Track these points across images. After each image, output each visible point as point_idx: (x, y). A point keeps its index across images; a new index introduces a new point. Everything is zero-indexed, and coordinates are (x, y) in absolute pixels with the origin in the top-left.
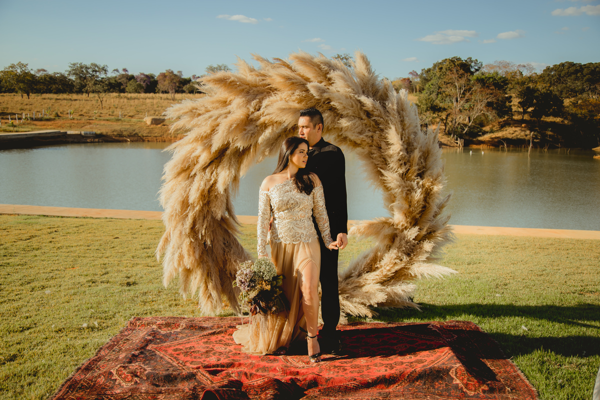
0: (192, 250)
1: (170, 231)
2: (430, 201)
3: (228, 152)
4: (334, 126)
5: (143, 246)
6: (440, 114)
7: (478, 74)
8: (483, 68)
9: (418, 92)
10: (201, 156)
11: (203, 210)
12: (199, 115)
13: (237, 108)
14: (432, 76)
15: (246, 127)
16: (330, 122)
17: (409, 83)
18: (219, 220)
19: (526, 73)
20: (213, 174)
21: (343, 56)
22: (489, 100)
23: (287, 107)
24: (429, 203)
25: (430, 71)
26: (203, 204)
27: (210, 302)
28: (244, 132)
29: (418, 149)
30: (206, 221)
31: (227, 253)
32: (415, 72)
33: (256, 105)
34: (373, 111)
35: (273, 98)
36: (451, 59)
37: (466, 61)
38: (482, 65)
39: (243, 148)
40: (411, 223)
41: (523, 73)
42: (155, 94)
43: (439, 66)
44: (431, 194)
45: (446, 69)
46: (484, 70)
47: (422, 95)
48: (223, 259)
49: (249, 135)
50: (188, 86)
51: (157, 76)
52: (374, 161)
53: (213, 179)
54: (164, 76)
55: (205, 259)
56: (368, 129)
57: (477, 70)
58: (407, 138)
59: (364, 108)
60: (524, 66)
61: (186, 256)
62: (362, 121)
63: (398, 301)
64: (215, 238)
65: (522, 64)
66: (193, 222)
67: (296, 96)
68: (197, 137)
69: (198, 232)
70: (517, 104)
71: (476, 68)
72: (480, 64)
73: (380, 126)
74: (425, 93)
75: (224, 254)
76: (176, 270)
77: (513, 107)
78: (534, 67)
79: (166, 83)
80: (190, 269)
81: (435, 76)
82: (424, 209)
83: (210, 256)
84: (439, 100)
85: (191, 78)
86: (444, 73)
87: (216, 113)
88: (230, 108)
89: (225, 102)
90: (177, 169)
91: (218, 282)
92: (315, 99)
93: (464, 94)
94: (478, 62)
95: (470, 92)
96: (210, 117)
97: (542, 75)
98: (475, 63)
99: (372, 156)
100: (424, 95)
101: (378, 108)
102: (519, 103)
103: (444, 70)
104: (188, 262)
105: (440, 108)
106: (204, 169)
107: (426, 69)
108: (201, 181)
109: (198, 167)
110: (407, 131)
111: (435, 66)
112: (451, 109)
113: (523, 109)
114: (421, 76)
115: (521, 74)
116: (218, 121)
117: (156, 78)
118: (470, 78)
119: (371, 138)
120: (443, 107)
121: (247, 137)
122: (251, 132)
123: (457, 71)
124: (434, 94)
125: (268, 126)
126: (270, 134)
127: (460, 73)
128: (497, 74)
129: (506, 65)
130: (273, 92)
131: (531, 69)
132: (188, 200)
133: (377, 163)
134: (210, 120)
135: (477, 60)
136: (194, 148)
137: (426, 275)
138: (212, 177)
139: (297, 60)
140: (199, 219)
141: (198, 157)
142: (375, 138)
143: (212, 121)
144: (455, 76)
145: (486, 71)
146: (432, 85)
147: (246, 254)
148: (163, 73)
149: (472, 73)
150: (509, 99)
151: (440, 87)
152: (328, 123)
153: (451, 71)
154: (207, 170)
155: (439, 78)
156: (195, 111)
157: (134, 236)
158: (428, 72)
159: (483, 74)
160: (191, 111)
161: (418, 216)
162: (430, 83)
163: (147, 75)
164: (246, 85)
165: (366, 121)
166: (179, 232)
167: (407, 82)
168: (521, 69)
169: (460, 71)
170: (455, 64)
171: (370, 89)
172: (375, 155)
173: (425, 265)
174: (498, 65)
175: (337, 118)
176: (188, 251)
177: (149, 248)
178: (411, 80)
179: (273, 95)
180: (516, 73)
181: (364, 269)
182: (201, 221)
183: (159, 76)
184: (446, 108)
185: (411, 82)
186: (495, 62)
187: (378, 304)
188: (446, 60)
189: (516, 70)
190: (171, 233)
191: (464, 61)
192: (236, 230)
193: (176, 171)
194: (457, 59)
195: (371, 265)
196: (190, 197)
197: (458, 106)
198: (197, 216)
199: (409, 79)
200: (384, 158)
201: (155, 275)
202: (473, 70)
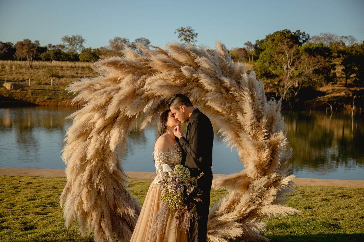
0: (89, 197)
1: (71, 182)
2: (275, 157)
3: (119, 118)
4: (201, 99)
5: (28, 198)
6: (272, 80)
7: (306, 45)
8: (310, 39)
9: (253, 61)
10: (97, 123)
11: (98, 165)
12: (95, 90)
13: (126, 85)
14: (265, 46)
15: (133, 100)
16: (198, 96)
17: (245, 52)
18: (111, 173)
19: (348, 44)
20: (106, 137)
21: (186, 29)
22: (316, 68)
23: (165, 84)
24: (274, 158)
25: (263, 42)
26: (98, 160)
27: (103, 239)
28: (132, 104)
29: (265, 117)
30: (100, 173)
31: (117, 199)
32: (250, 43)
33: (141, 83)
34: (230, 87)
35: (154, 77)
36: (281, 31)
37: (295, 33)
38: (309, 37)
39: (131, 116)
40: (261, 173)
41: (345, 44)
42: (13, 62)
43: (271, 38)
44: (276, 151)
45: (278, 40)
46: (311, 41)
47: (256, 64)
48: (114, 203)
49: (136, 106)
50: (44, 54)
51: (14, 44)
52: (232, 125)
53: (107, 141)
54: (21, 44)
55: (100, 204)
56: (227, 101)
57: (304, 41)
58: (256, 108)
59: (223, 85)
60: (346, 38)
61: (85, 202)
62: (222, 95)
63: (252, 236)
64: (108, 187)
65: (344, 36)
66: (90, 174)
67: (172, 76)
68: (94, 108)
69: (94, 183)
70: (340, 71)
71: (304, 39)
72: (307, 36)
73: (236, 99)
74: (259, 61)
75: (114, 201)
76: (76, 213)
77: (336, 74)
78: (355, 38)
79: (24, 51)
80: (86, 213)
81: (267, 47)
82: (270, 163)
83: (103, 201)
84: (272, 68)
85: (47, 47)
86: (276, 44)
87: (109, 89)
88: (120, 85)
89: (116, 80)
90: (77, 133)
91: (110, 222)
92: (187, 78)
93: (293, 62)
94: (306, 34)
95: (299, 61)
96: (105, 92)
97: (362, 46)
98: (303, 35)
99: (230, 122)
100: (258, 63)
101: (234, 85)
102: (343, 70)
103: (276, 41)
104: (86, 207)
105: (273, 75)
106: (99, 132)
107: (260, 40)
108: (97, 142)
109: (95, 130)
110: (256, 102)
111: (268, 37)
112: (282, 75)
113: (346, 75)
114: (255, 47)
115: (344, 44)
116: (111, 95)
117: (13, 46)
118: (299, 48)
119: (230, 108)
120: (275, 74)
121: (135, 108)
122: (138, 104)
123: (287, 42)
124: (267, 62)
125: (151, 99)
126: (152, 105)
127: (290, 44)
128: (322, 44)
129: (330, 38)
130: (154, 73)
131: (353, 40)
132: (86, 157)
133: (234, 127)
134: (105, 94)
135: (304, 33)
136: (91, 116)
137: (274, 214)
138: (106, 139)
139: (172, 49)
140: (94, 173)
141: (94, 123)
142: (232, 108)
143: (106, 95)
144: (285, 47)
145: (313, 42)
146: (265, 54)
147: (132, 199)
148: (20, 42)
149: (300, 44)
150: (334, 67)
151: (271, 57)
152: (197, 96)
153: (282, 42)
154: (102, 134)
155: (272, 48)
156: (92, 87)
157: (17, 190)
158: (261, 43)
159: (310, 44)
160: (89, 87)
161: (267, 168)
162: (263, 53)
163: (4, 43)
164: (133, 67)
165: (225, 95)
166: (79, 183)
167: (243, 52)
168: (344, 40)
169: (290, 42)
170: (285, 36)
171: (228, 71)
172: (233, 121)
173: (274, 206)
174: (323, 37)
175: (204, 93)
176: (87, 198)
177: (35, 200)
178: (246, 50)
179: (154, 75)
180: (339, 43)
181: (225, 210)
182: (96, 174)
183: (16, 44)
184: (278, 75)
185: (246, 51)
186: (321, 34)
187: (236, 237)
188: (277, 32)
189: (339, 41)
190: (72, 184)
191: (293, 34)
192: (124, 180)
193: (76, 134)
194: (287, 32)
195: (231, 207)
196: (87, 154)
197: (289, 73)
198: (93, 170)
199: (244, 49)
200: (239, 124)
201: (47, 221)
202: (301, 41)
